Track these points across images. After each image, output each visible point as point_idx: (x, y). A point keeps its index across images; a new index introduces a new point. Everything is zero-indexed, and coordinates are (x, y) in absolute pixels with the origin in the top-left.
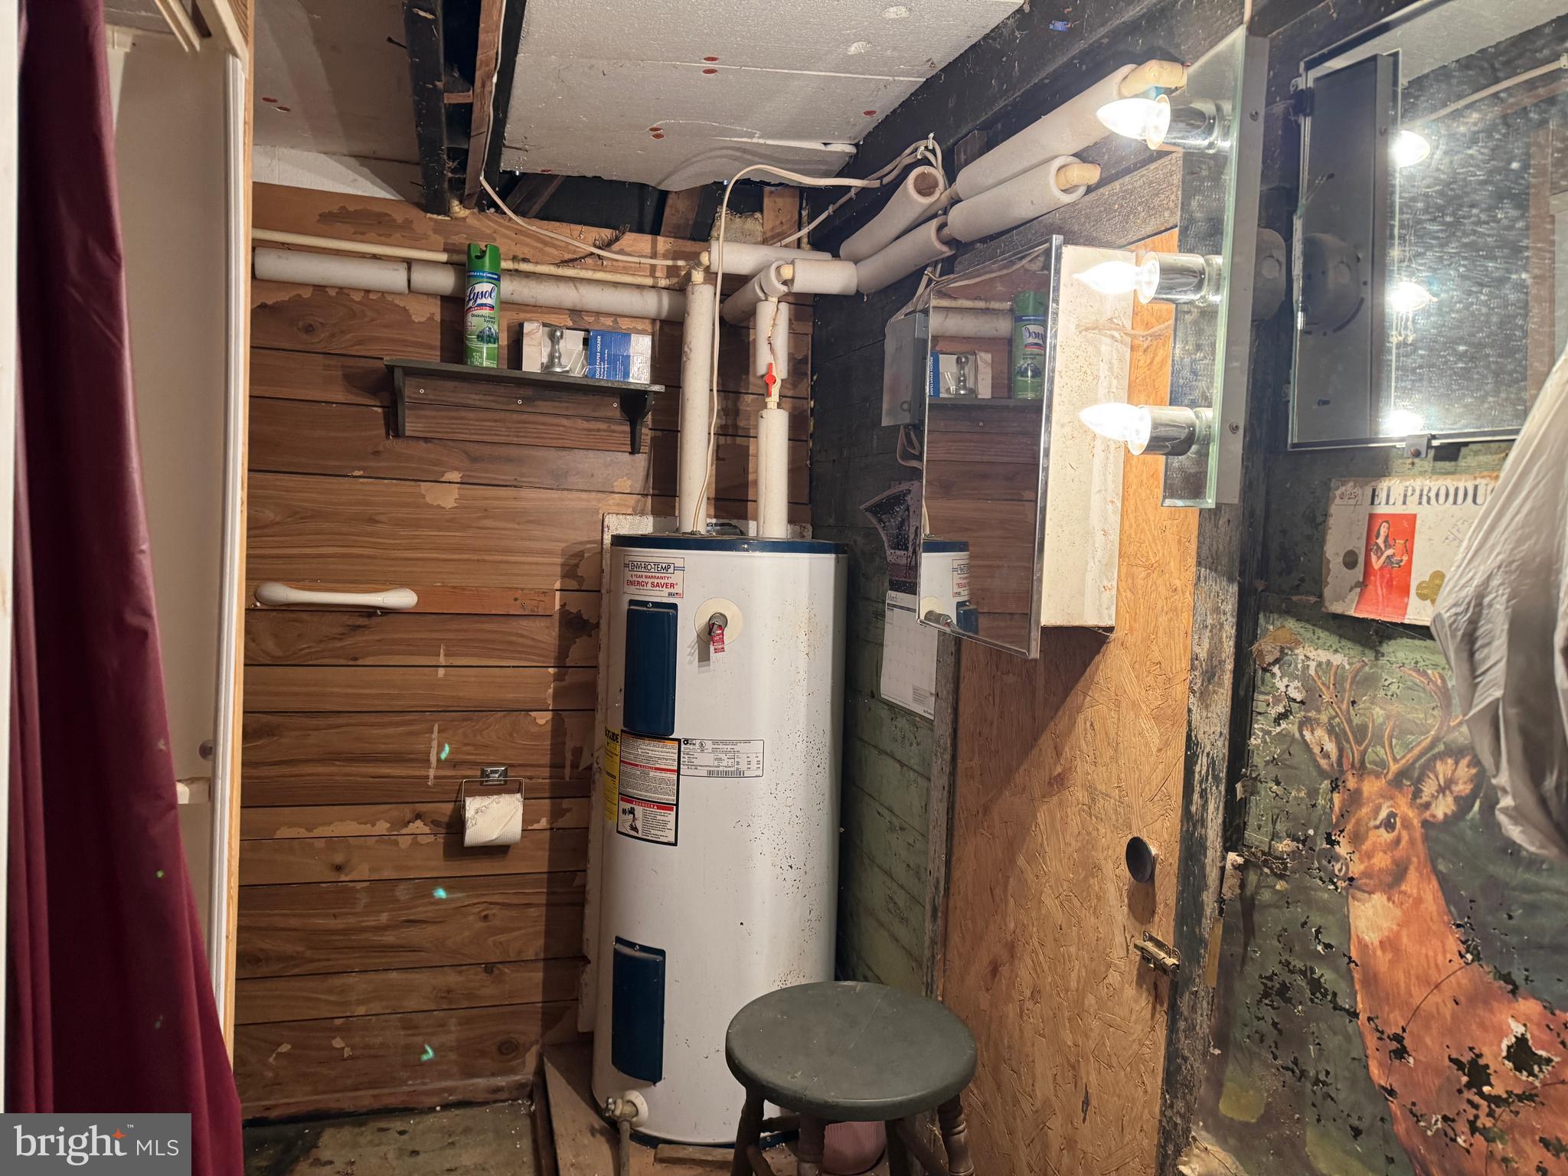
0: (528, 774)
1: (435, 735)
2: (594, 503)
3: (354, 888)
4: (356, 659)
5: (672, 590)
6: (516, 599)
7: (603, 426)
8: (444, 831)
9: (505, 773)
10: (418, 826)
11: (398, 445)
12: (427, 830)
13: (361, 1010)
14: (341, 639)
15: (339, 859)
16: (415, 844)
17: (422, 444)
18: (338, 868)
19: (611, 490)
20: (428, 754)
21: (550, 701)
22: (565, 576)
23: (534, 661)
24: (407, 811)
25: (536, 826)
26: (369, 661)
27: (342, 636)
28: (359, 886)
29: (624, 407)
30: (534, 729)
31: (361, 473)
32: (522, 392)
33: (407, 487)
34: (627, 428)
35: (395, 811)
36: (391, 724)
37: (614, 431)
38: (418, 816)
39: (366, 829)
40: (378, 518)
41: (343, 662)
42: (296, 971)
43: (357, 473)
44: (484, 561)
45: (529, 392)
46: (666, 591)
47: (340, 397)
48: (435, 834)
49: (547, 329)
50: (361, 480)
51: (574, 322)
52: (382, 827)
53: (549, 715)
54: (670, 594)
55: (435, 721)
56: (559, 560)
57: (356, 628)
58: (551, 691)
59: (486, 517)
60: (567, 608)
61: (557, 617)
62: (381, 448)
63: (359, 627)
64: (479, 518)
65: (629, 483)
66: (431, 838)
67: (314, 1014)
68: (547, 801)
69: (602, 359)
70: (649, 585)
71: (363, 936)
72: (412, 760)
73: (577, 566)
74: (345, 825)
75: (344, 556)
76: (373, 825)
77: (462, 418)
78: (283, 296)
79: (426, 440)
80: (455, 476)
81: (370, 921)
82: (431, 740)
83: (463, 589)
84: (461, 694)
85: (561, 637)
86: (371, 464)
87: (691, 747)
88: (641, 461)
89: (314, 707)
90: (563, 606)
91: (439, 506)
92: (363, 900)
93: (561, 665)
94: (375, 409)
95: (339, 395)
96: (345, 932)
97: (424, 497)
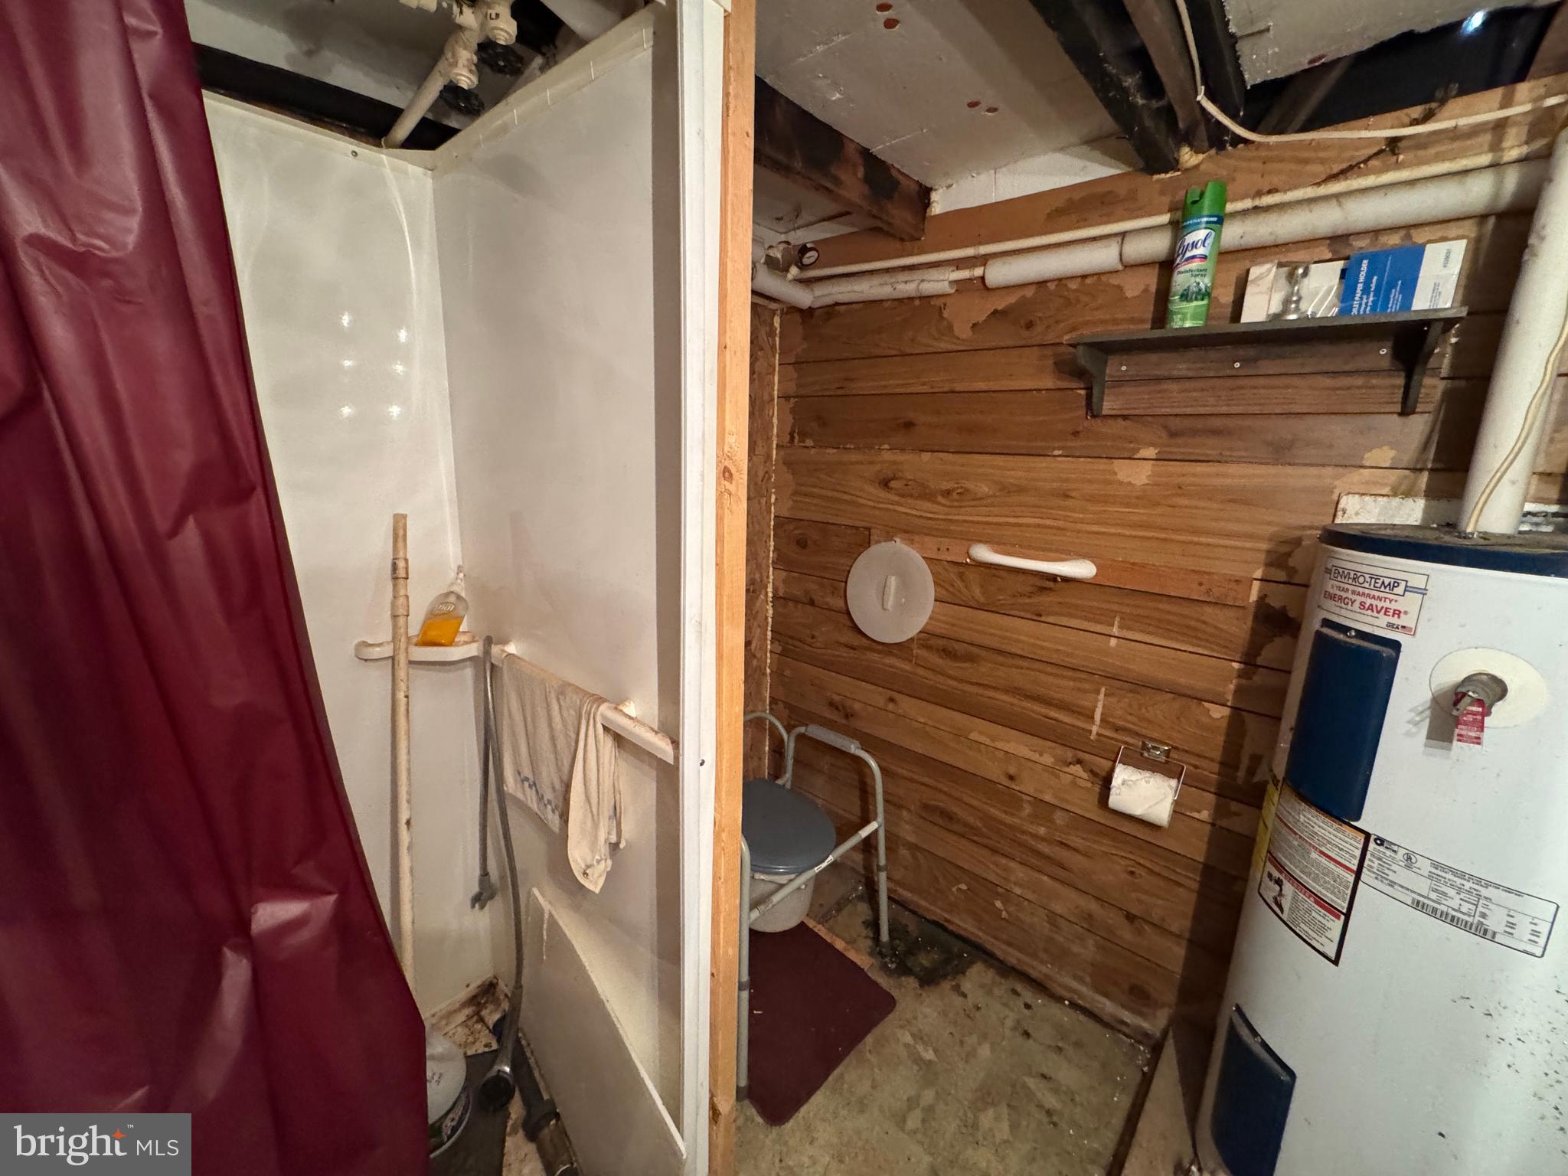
0: (1193, 762)
1: (1101, 696)
2: (1328, 481)
3: (1022, 800)
4: (1040, 615)
5: (1395, 620)
6: (1201, 584)
7: (1359, 381)
8: (1101, 783)
9: (1167, 753)
10: (1077, 769)
11: (1097, 425)
12: (1085, 775)
13: (1018, 891)
14: (1029, 597)
15: (1012, 771)
16: (1074, 784)
17: (1120, 421)
18: (1011, 778)
19: (1358, 463)
20: (1093, 711)
21: (1230, 698)
22: (1269, 565)
23: (1213, 650)
24: (1070, 754)
25: (1196, 815)
26: (1051, 619)
27: (1030, 595)
28: (1025, 797)
29: (1397, 354)
30: (1204, 719)
31: (1060, 452)
32: (1241, 352)
33: (1102, 465)
34: (1400, 381)
35: (1060, 751)
36: (1064, 677)
37: (1373, 387)
38: (1079, 762)
39: (1035, 757)
40: (1070, 493)
41: (1029, 616)
42: (975, 838)
43: (1056, 453)
44: (1172, 541)
45: (1250, 352)
46: (1383, 620)
47: (1050, 384)
48: (1092, 783)
49: (1285, 269)
50: (1059, 459)
51: (1334, 252)
52: (1048, 759)
53: (1226, 711)
54: (1390, 626)
55: (1103, 684)
56: (1265, 546)
57: (1043, 589)
58: (1232, 687)
59: (1180, 495)
60: (1267, 600)
61: (1252, 610)
62: (1080, 428)
63: (1045, 588)
64: (1173, 495)
65: (1392, 453)
66: (1089, 785)
67: (984, 875)
68: (1212, 796)
69: (1366, 291)
70: (1357, 605)
71: (1024, 837)
72: (1079, 713)
73: (1289, 554)
74: (1018, 745)
75: (1039, 526)
76: (1041, 755)
77: (1165, 391)
78: (1012, 299)
79: (1125, 417)
80: (1151, 452)
81: (1032, 829)
82: (1097, 701)
83: (1143, 566)
84: (1132, 667)
85: (1254, 632)
86: (1069, 444)
87: (1388, 853)
88: (1418, 426)
89: (1004, 647)
90: (1262, 598)
91: (1130, 483)
92: (1027, 810)
93: (1250, 661)
94: (1079, 391)
95: (1049, 382)
96: (1011, 827)
97: (1115, 473)
